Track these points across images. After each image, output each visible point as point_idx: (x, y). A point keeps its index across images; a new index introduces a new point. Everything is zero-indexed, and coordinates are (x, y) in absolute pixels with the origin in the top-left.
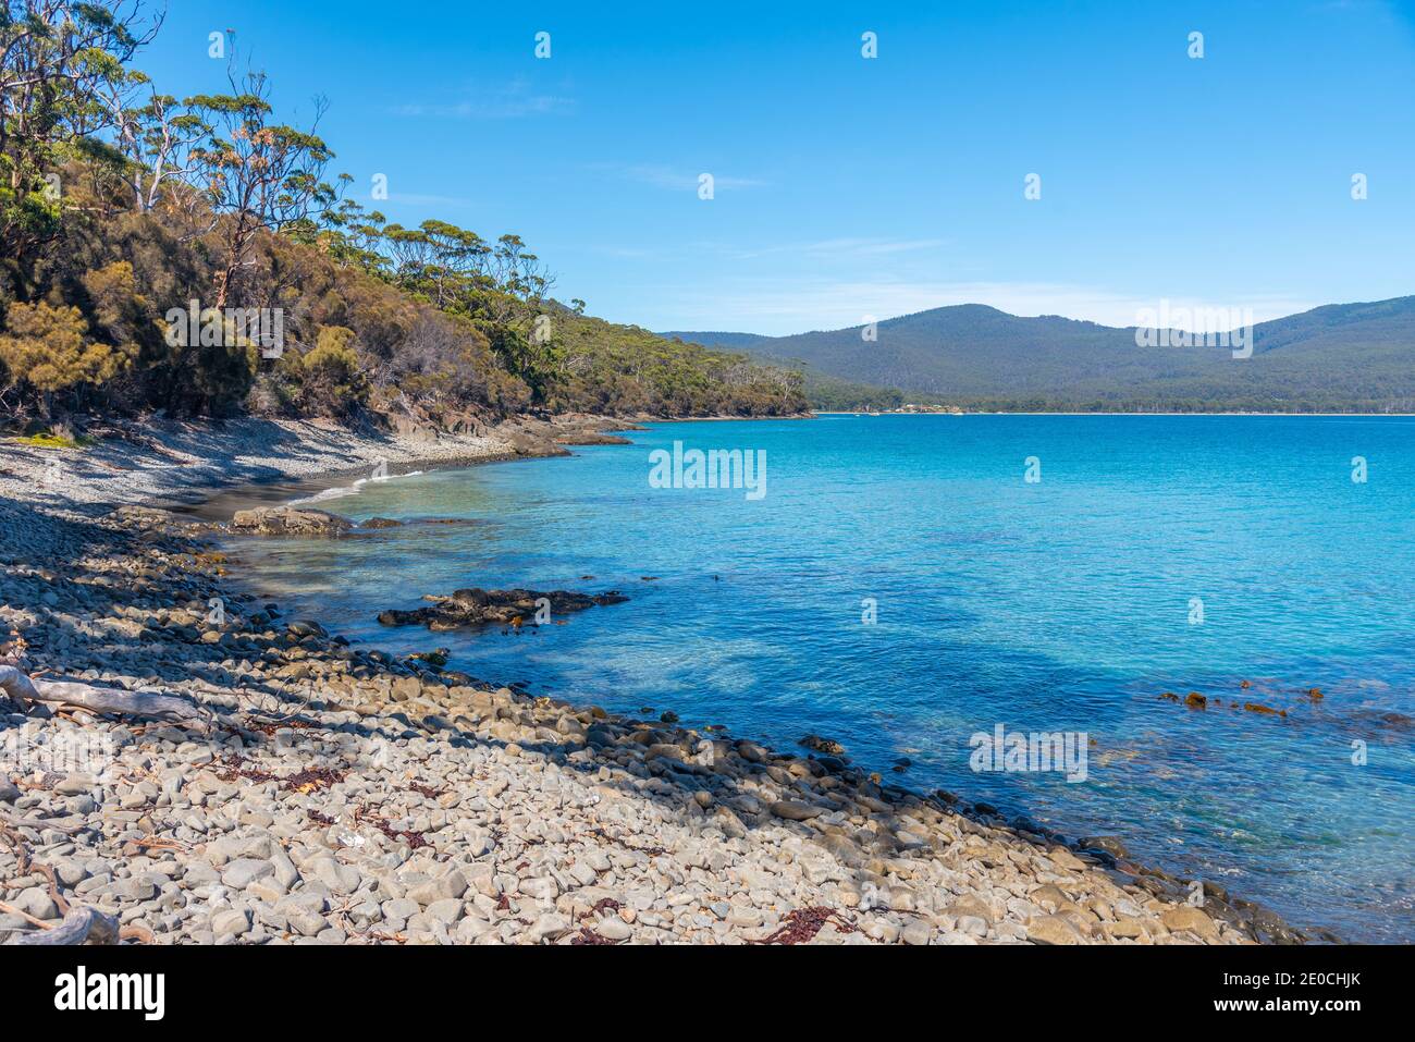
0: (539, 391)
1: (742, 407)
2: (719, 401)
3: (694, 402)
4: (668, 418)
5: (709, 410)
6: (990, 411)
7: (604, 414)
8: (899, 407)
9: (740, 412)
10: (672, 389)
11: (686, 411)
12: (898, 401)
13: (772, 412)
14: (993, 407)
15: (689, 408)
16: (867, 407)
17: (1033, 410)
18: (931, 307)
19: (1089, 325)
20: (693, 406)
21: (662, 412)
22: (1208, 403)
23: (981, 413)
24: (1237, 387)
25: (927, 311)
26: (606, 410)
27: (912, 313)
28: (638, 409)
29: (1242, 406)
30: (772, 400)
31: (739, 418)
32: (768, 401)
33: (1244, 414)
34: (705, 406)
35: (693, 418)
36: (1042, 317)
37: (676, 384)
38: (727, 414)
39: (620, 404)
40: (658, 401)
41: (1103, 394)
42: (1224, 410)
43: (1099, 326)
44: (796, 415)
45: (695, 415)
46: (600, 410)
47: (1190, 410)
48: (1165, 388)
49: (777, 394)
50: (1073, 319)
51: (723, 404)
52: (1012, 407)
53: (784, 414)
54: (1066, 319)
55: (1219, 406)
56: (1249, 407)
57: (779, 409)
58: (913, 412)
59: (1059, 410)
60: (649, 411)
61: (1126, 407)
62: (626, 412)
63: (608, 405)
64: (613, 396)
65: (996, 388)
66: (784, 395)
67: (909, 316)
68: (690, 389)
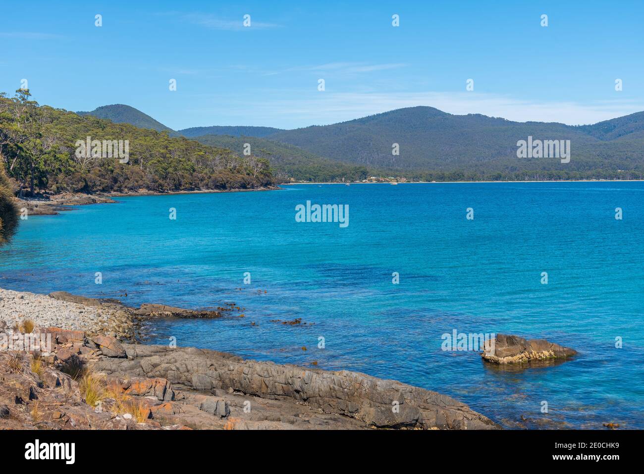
0: (43, 181)
1: (218, 184)
2: (202, 180)
3: (183, 181)
4: (163, 192)
5: (193, 187)
6: (427, 181)
7: (115, 191)
8: (365, 178)
9: (217, 187)
10: (167, 173)
11: (177, 187)
12: (364, 174)
13: (244, 186)
14: (430, 178)
15: (180, 185)
16: (343, 179)
17: (456, 180)
18: (393, 109)
19: (501, 120)
20: (183, 184)
21: (158, 188)
22: (572, 174)
23: (421, 182)
24: (595, 162)
25: (391, 112)
26: (115, 188)
27: (381, 113)
28: (140, 187)
29: (593, 175)
30: (243, 178)
31: (216, 191)
32: (239, 179)
33: (594, 180)
34: (191, 184)
35: (182, 192)
36: (469, 115)
37: (171, 170)
38: (208, 188)
39: (126, 184)
40: (155, 181)
41: (507, 168)
42: (582, 178)
43: (508, 121)
44: (262, 188)
45: (183, 189)
46: (112, 188)
47: (560, 179)
48: (548, 163)
49: (249, 174)
50: (491, 117)
51: (204, 182)
52: (442, 178)
53: (253, 187)
54: (486, 117)
55: (578, 176)
56: (598, 176)
57: (249, 184)
58: (374, 182)
59: (473, 179)
60: (148, 188)
61: (517, 177)
62: (131, 189)
63: (117, 185)
64: (121, 179)
65: (437, 164)
66: (253, 175)
67: (379, 115)
68: (180, 173)
